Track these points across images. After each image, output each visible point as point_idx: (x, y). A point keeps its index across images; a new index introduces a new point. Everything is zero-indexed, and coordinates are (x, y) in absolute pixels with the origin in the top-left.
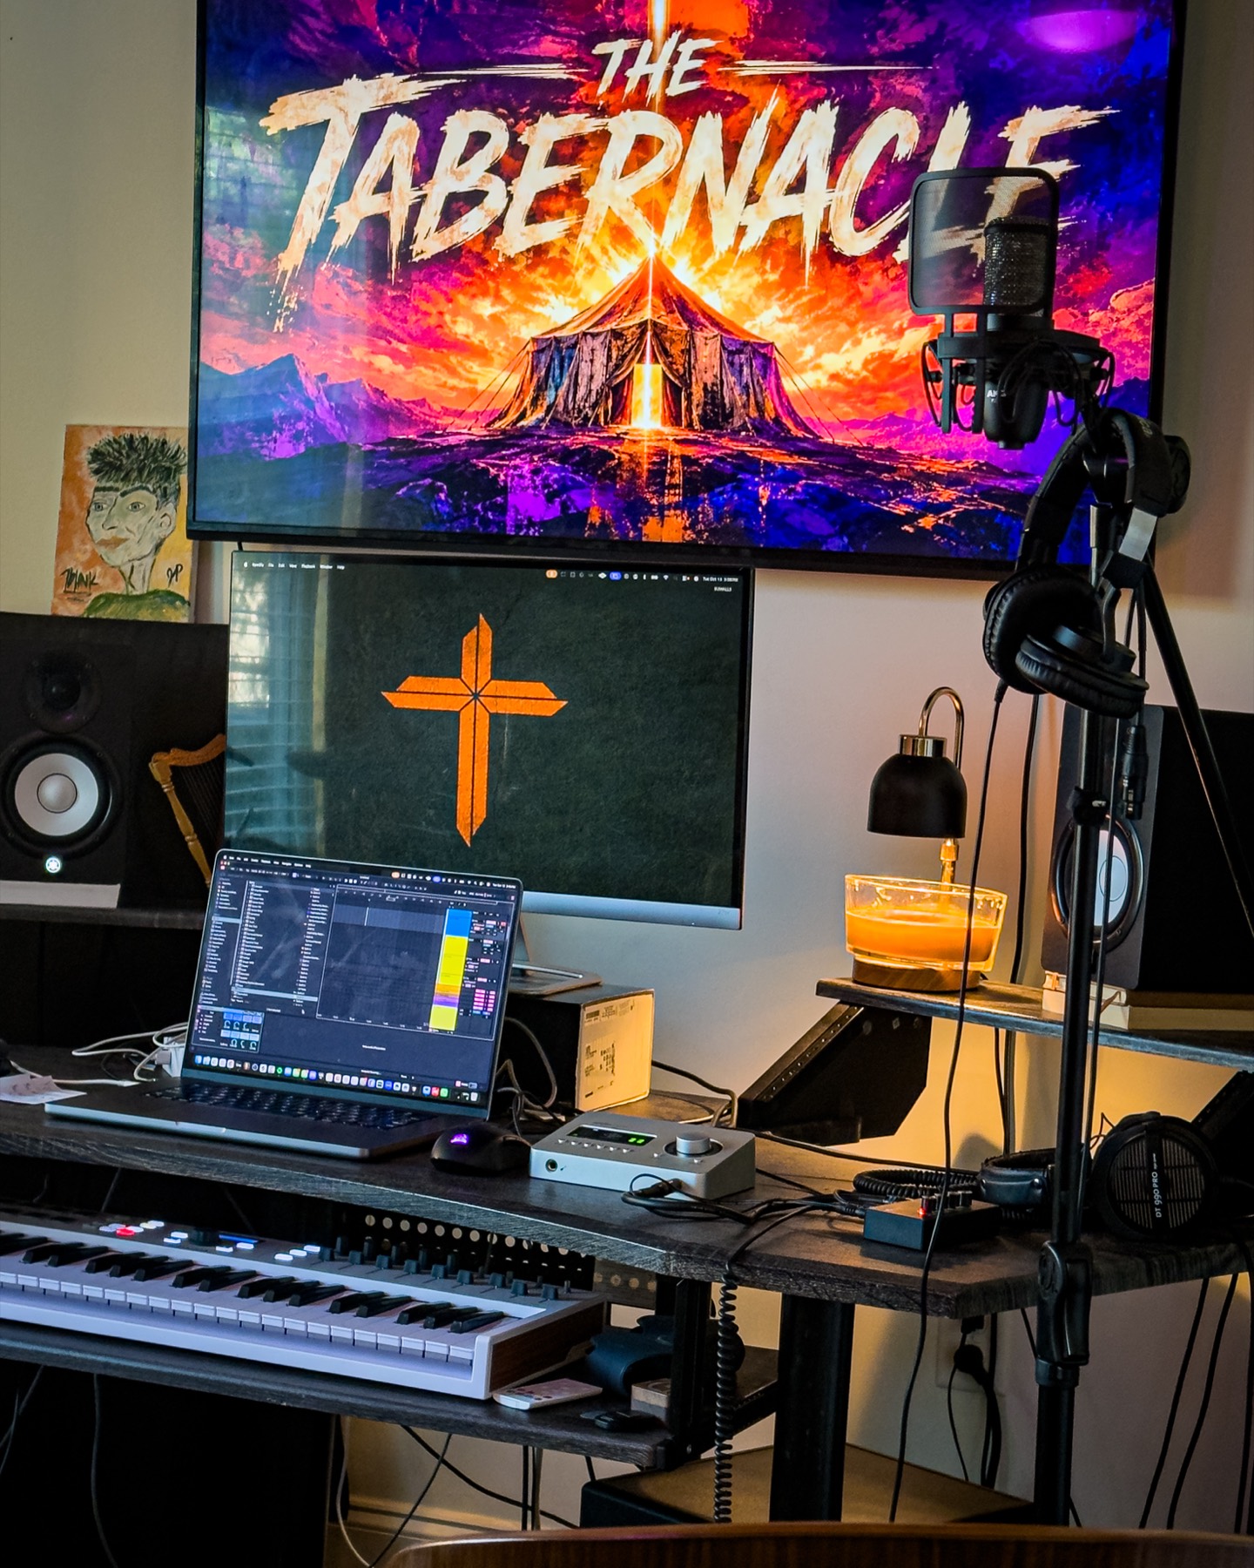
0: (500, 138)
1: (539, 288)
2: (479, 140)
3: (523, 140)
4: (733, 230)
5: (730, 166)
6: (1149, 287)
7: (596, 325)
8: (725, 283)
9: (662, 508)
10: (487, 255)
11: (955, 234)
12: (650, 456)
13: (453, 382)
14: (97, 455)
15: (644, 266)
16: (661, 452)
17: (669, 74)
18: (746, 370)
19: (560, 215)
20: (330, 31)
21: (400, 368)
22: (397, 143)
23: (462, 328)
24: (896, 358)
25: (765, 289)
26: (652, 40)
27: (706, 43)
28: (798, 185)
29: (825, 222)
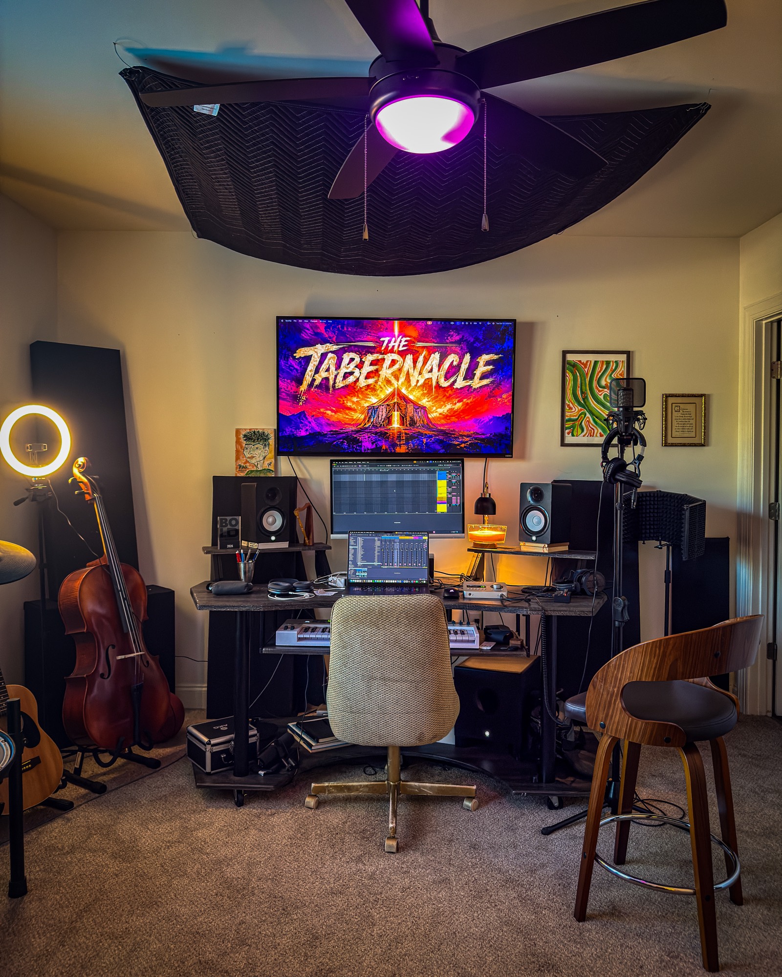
0: (357, 359)
1: (369, 395)
2: (352, 360)
3: (363, 360)
4: (416, 381)
5: (415, 367)
6: (511, 393)
7: (384, 403)
8: (414, 393)
9: (400, 445)
10: (355, 387)
11: (467, 382)
12: (397, 433)
13: (347, 417)
14: (245, 436)
15: (395, 389)
16: (400, 432)
17: (399, 345)
18: (420, 413)
19: (373, 377)
20: (312, 333)
21: (333, 414)
22: (331, 360)
23: (349, 404)
24: (455, 409)
25: (424, 395)
26: (395, 337)
27: (408, 339)
28: (431, 371)
29: (437, 379)
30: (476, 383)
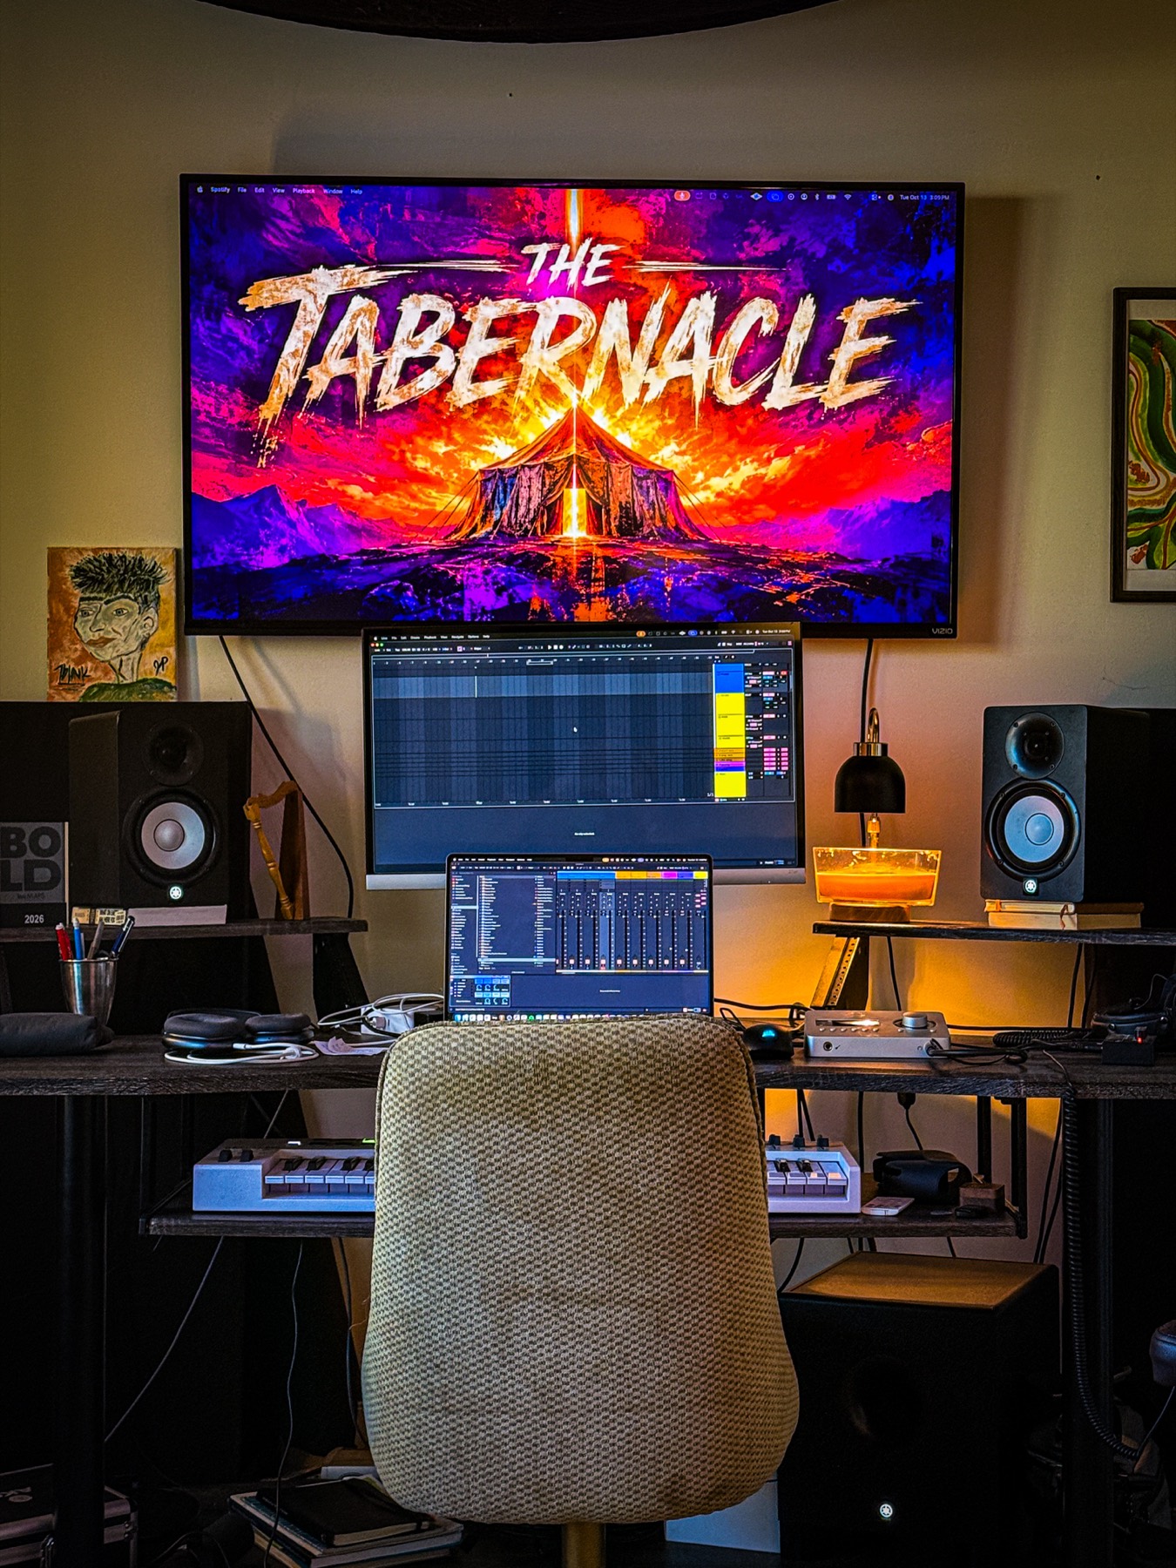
0: (447, 317)
1: (485, 432)
2: (429, 318)
3: (467, 317)
4: (638, 386)
5: (635, 338)
6: (948, 425)
7: (532, 459)
8: (634, 427)
9: (589, 596)
10: (441, 406)
11: (808, 390)
12: (578, 557)
13: (414, 505)
14: (79, 571)
15: (569, 413)
16: (588, 554)
17: (583, 270)
18: (652, 491)
19: (499, 375)
20: (299, 231)
21: (370, 495)
22: (360, 319)
23: (421, 463)
24: (766, 479)
25: (664, 432)
26: (570, 244)
27: (612, 248)
28: (688, 353)
29: (709, 381)
30: (836, 393)
